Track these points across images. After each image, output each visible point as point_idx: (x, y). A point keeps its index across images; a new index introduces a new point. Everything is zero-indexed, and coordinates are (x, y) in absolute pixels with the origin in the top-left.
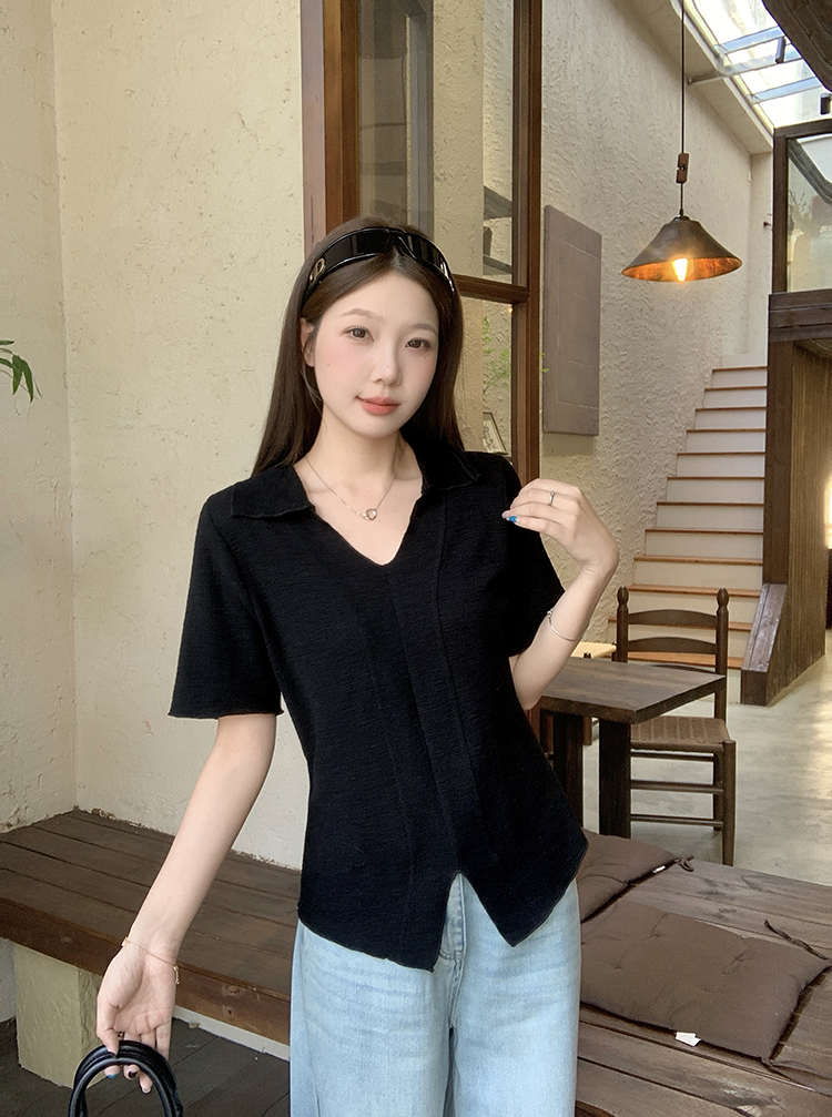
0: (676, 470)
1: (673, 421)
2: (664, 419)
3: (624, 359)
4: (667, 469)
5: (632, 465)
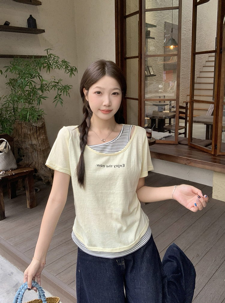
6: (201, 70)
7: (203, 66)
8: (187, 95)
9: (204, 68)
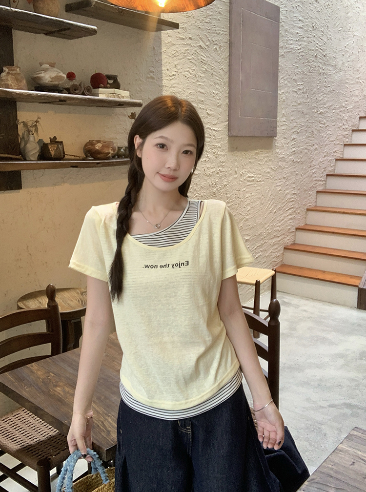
0: (343, 154)
1: (340, 125)
2: (334, 124)
3: (301, 87)
4: (335, 154)
5: (306, 153)
6: (347, 141)
7: (353, 131)
8: (308, 210)
9: (356, 134)
